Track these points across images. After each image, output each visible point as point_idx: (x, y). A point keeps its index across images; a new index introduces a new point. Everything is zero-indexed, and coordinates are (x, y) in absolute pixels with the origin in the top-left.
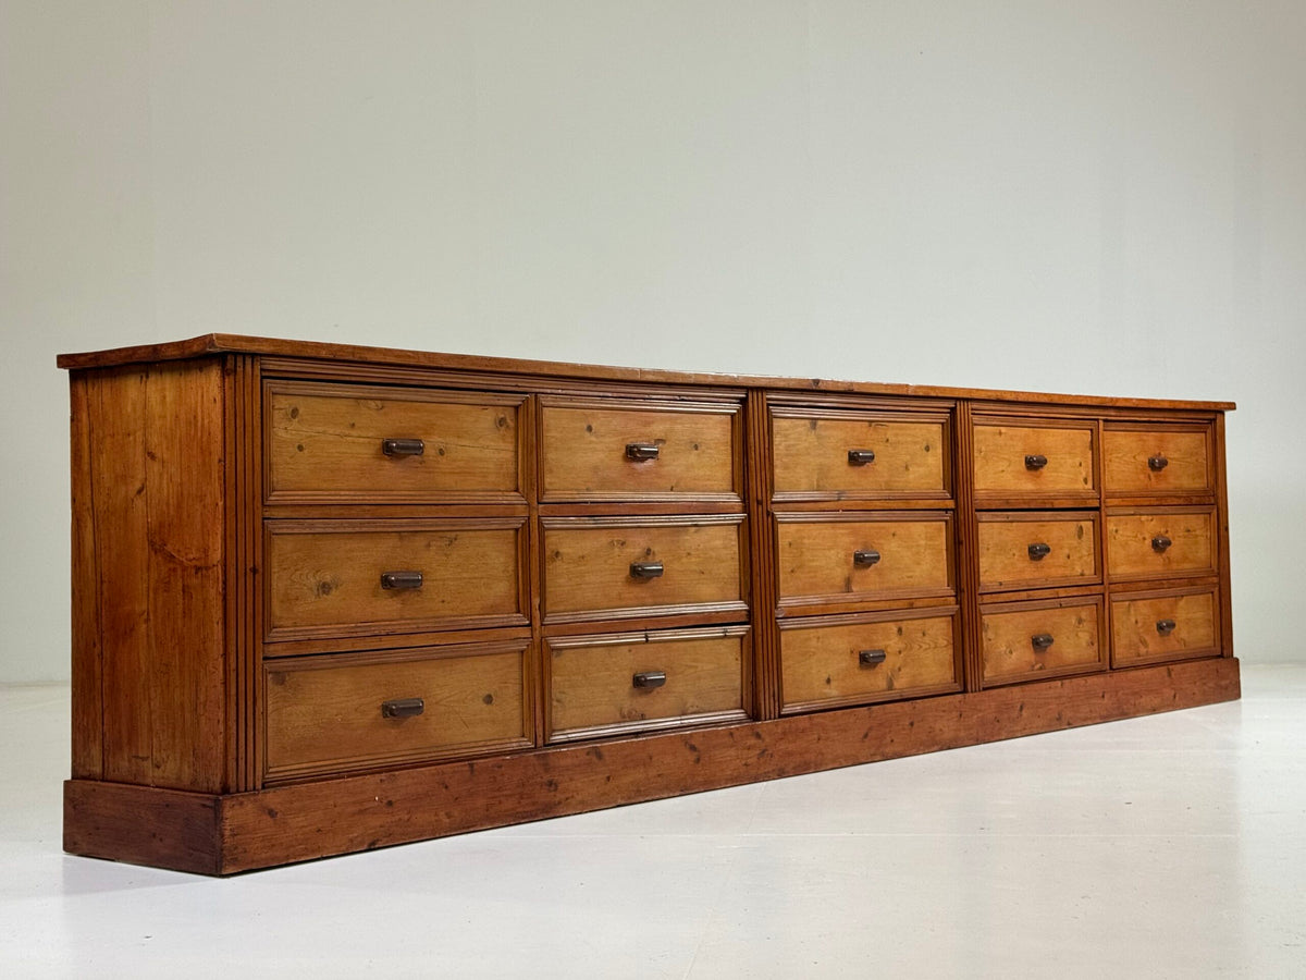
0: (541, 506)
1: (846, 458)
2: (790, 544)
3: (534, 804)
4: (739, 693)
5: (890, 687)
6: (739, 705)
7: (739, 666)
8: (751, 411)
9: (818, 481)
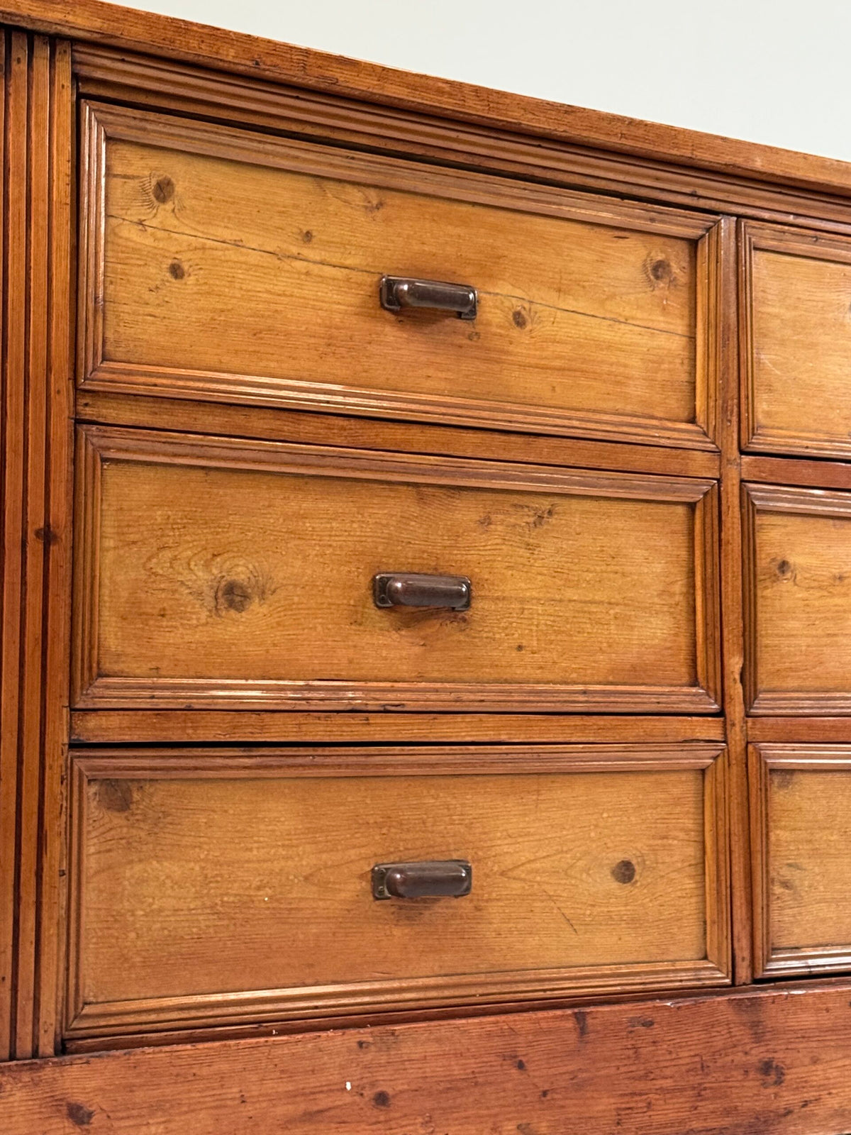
0: (746, 459)
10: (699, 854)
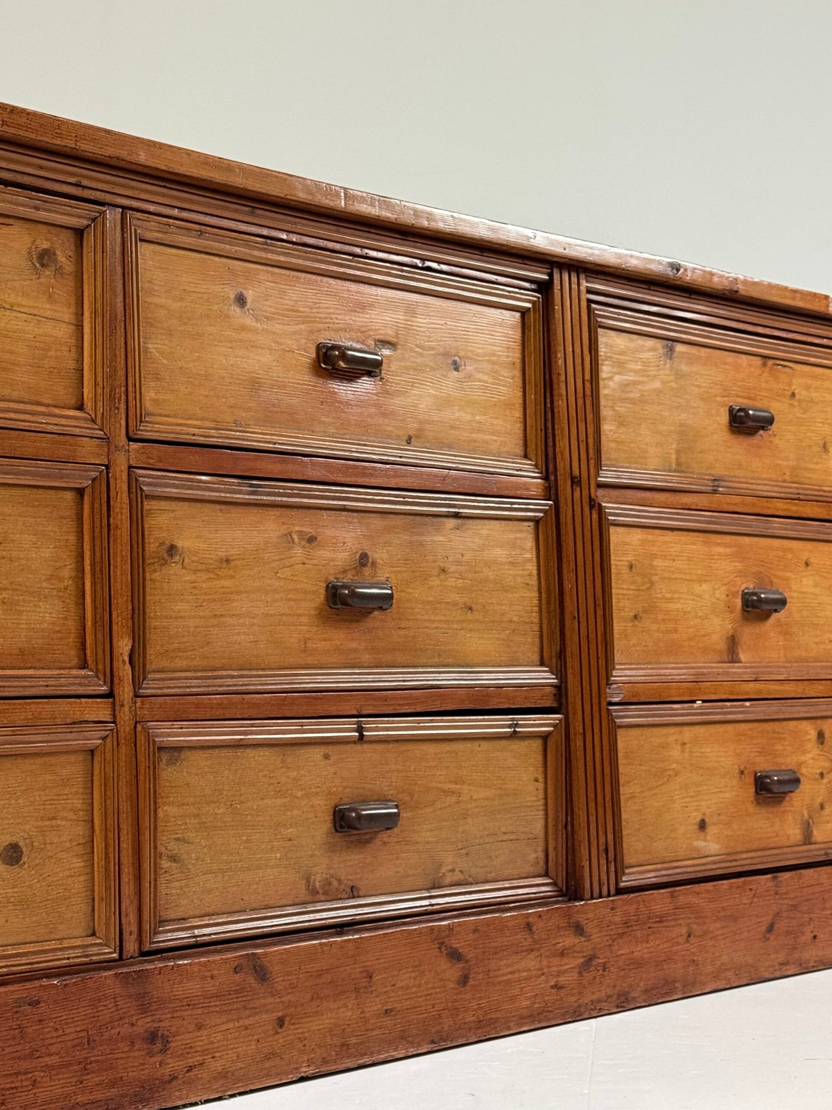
0: (134, 446)
1: (724, 418)
2: (631, 567)
3: (113, 1084)
4: (541, 848)
5: (808, 839)
6: (541, 868)
7: (541, 792)
8: (558, 315)
9: (678, 452)
10: (87, 833)
